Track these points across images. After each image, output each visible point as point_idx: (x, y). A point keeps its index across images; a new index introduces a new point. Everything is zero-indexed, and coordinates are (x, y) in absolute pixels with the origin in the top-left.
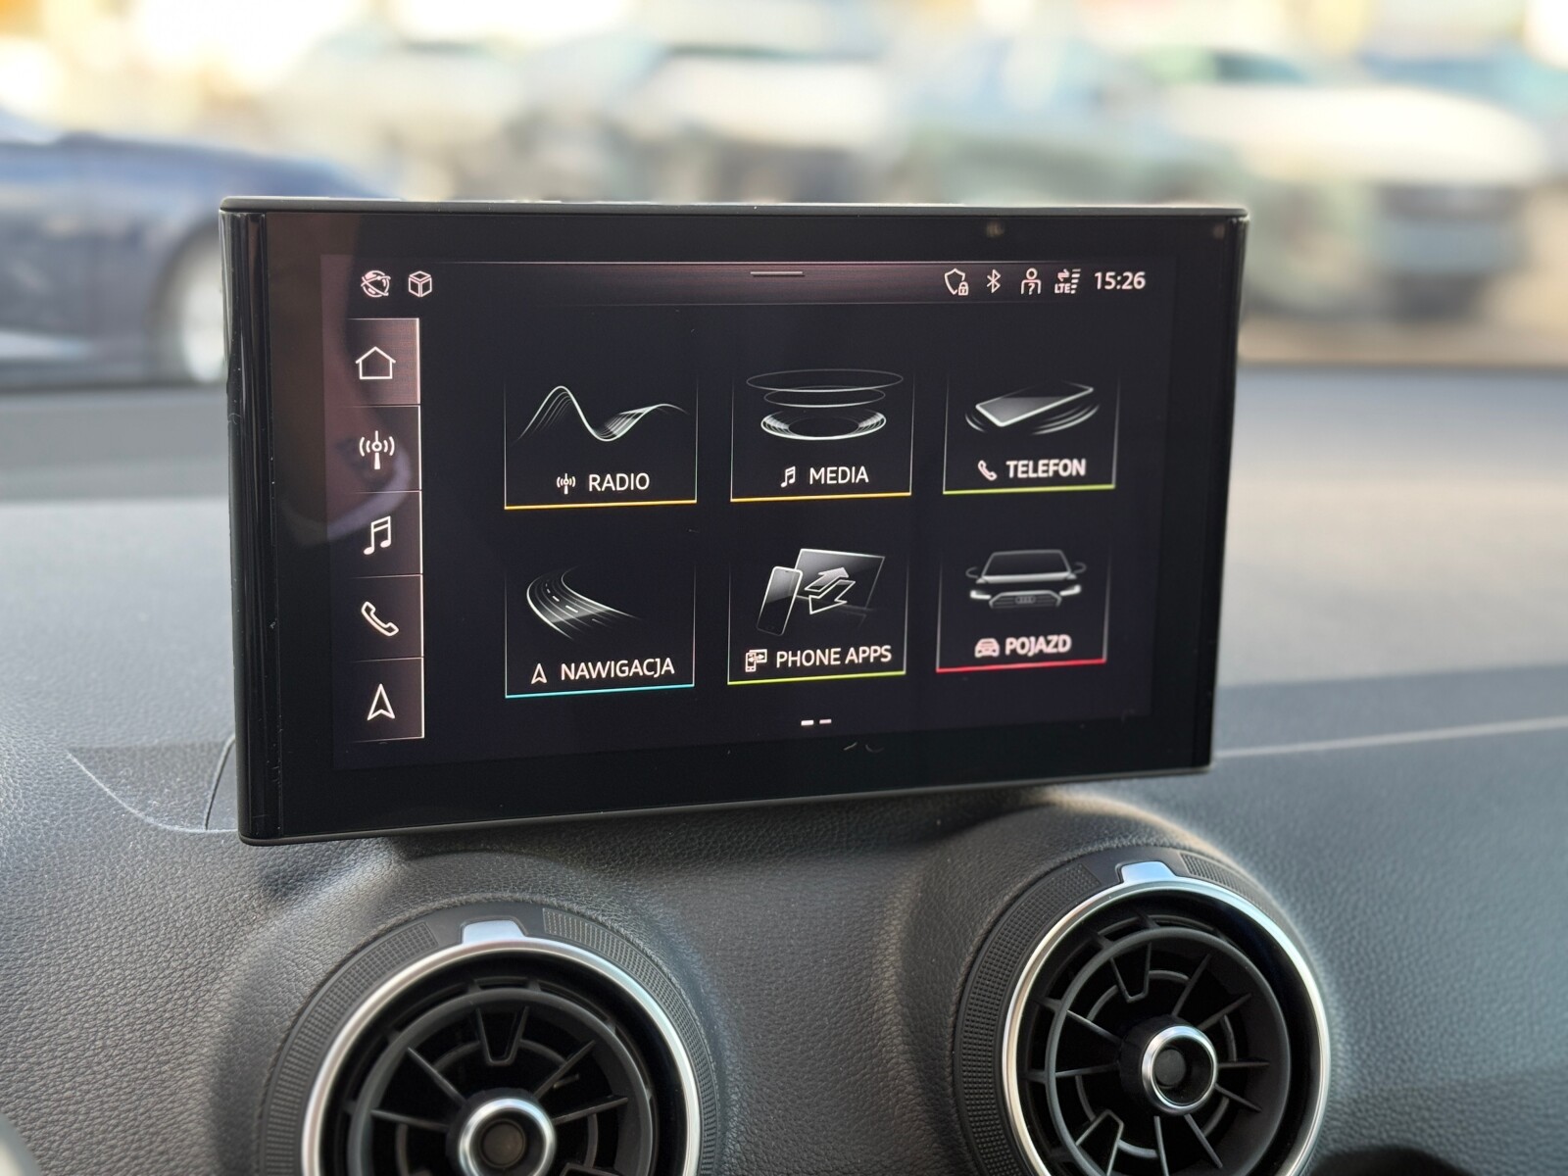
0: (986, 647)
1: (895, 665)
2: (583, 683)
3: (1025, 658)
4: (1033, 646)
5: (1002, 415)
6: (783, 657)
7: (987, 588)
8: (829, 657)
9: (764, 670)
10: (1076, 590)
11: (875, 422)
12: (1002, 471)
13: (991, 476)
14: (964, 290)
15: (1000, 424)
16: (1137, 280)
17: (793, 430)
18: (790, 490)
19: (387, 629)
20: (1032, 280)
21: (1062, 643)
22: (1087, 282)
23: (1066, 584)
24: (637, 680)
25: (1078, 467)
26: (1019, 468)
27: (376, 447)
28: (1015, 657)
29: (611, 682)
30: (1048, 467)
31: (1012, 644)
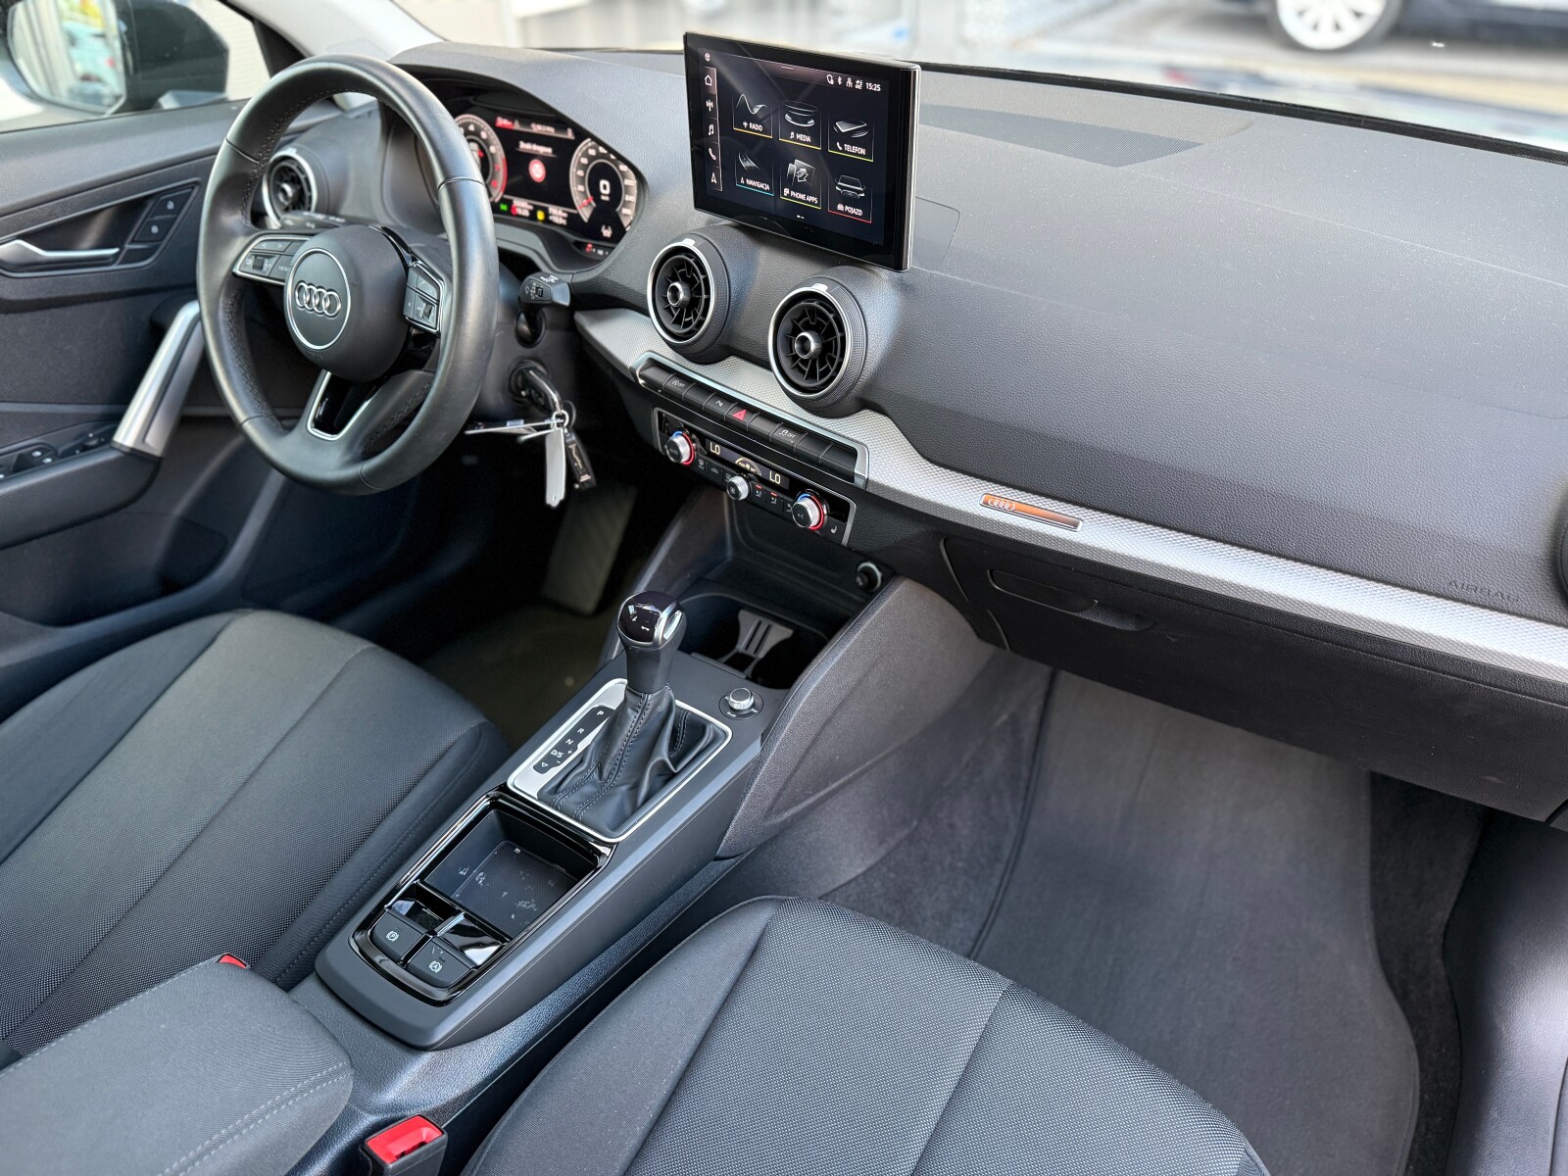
0: (840, 207)
1: (818, 205)
2: (751, 186)
3: (850, 214)
4: (852, 211)
5: (843, 128)
6: (793, 193)
7: (840, 187)
8: (802, 197)
9: (789, 196)
10: (863, 195)
11: (811, 123)
12: (843, 147)
13: (840, 148)
14: (832, 82)
15: (843, 131)
16: (877, 88)
17: (793, 120)
18: (792, 140)
19: (714, 157)
20: (849, 83)
21: (859, 212)
22: (864, 86)
23: (859, 192)
24: (761, 189)
25: (863, 151)
26: (847, 147)
27: (710, 104)
28: (847, 213)
29: (756, 188)
30: (855, 149)
31: (847, 208)
